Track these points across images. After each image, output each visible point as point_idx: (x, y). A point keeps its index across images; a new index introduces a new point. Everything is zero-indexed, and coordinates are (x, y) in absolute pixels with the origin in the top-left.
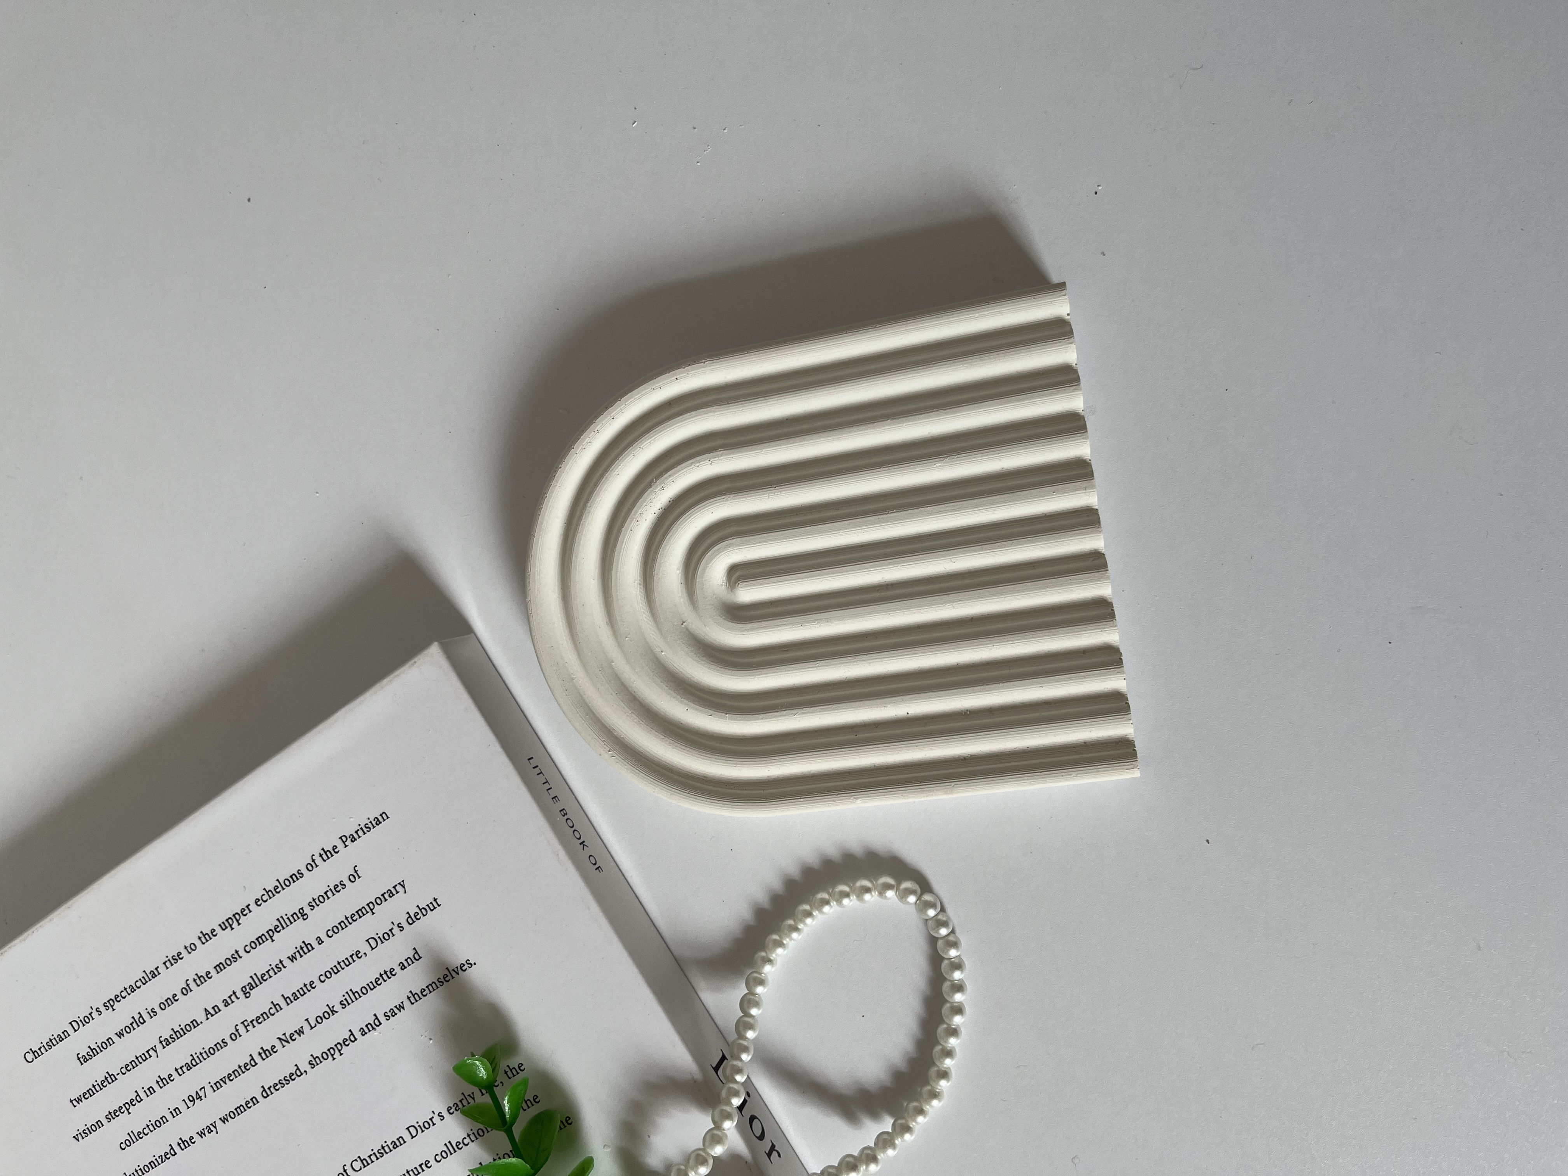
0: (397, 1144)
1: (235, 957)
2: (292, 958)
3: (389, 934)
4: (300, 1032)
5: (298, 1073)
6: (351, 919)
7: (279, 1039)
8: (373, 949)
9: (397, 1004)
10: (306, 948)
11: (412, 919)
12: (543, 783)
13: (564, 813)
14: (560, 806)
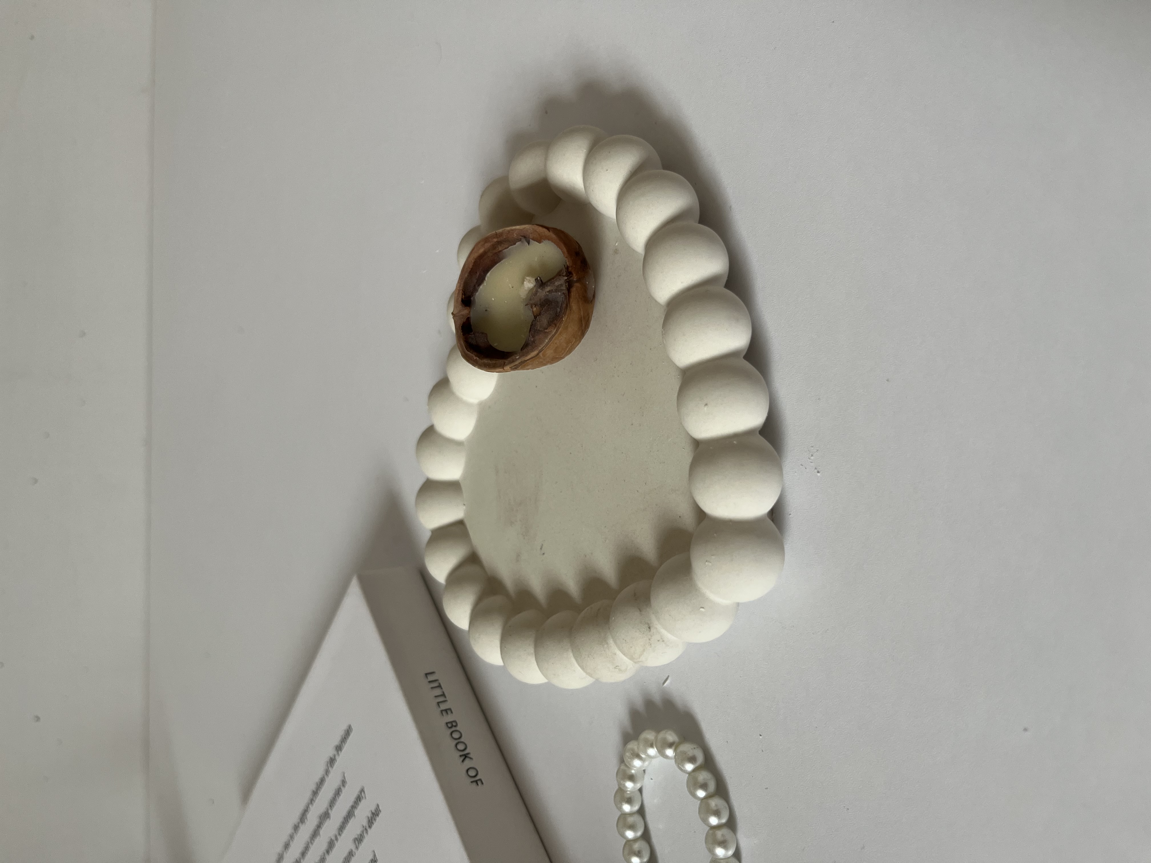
1: (308, 847)
3: (362, 836)
6: (346, 820)
8: (357, 848)
10: (331, 845)
11: (370, 823)
12: (436, 697)
13: (452, 725)
14: (449, 718)
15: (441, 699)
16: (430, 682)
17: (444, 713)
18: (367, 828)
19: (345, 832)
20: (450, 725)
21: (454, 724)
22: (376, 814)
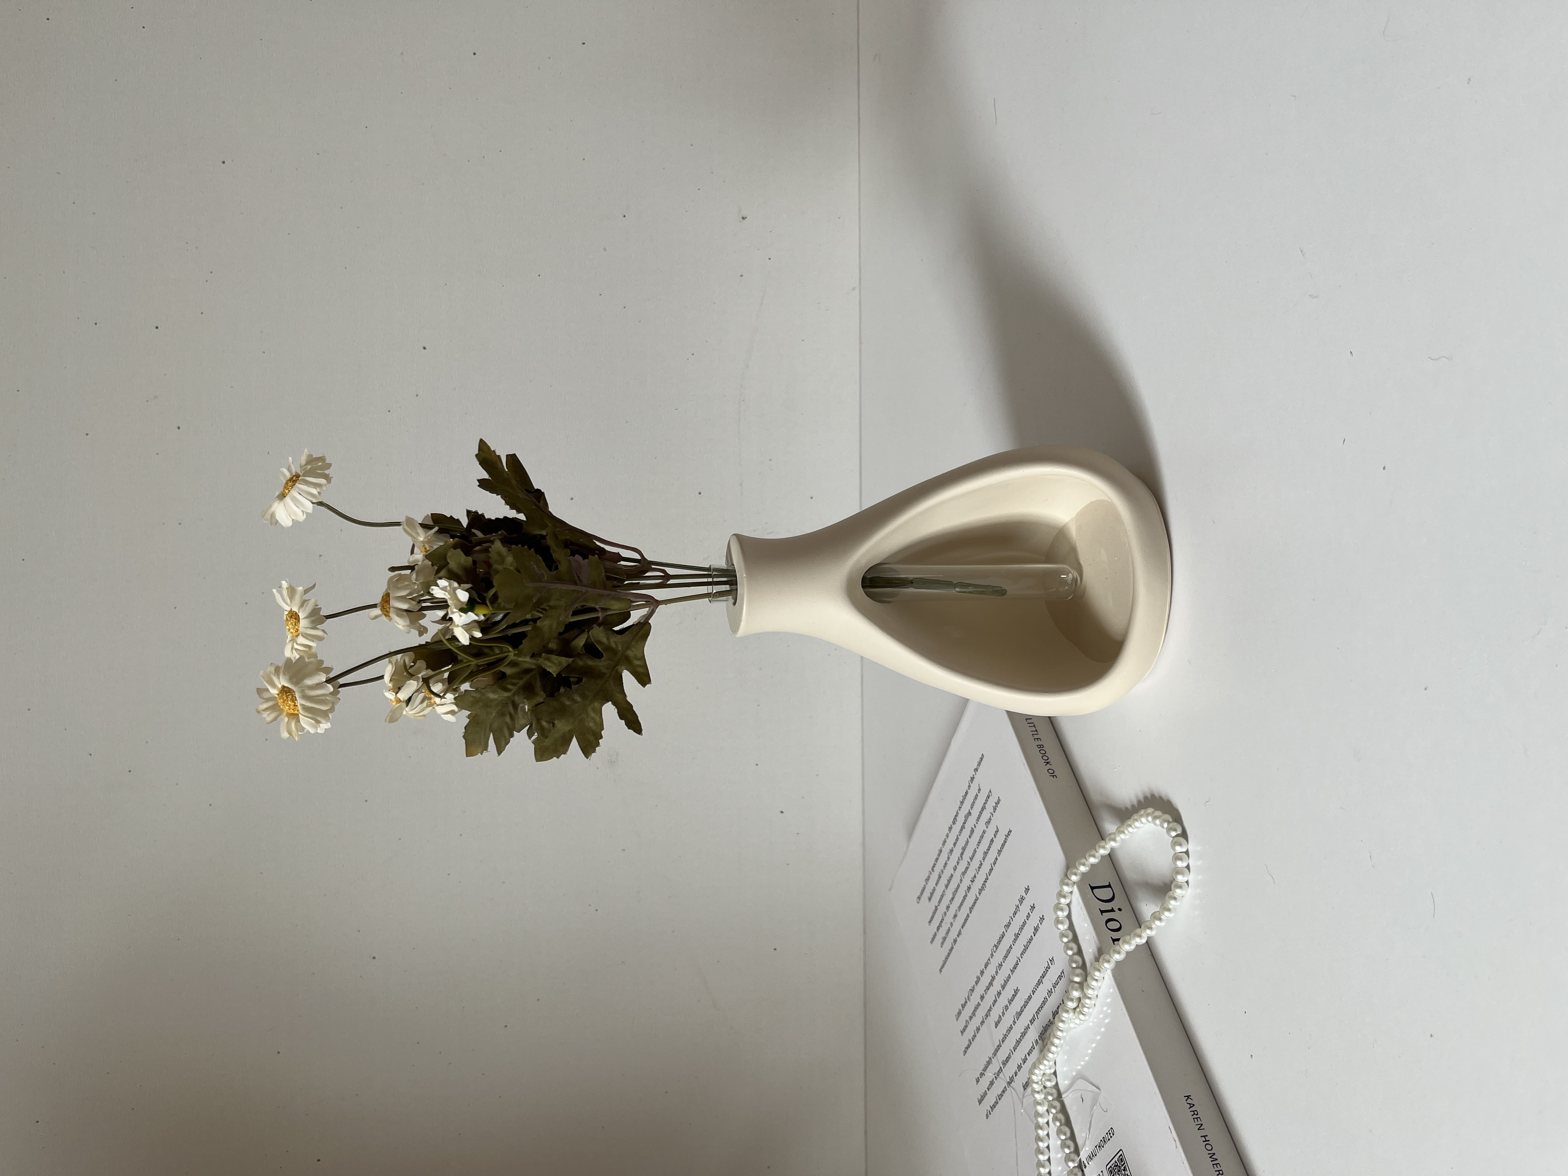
0: (1003, 936)
1: (957, 839)
2: (970, 837)
3: (990, 819)
4: (975, 876)
5: (977, 899)
6: (981, 813)
7: (971, 880)
8: (987, 828)
9: (995, 857)
10: (972, 831)
11: (995, 809)
12: (1032, 731)
13: (1041, 747)
14: (1039, 743)
15: (1036, 733)
16: (1028, 723)
17: (1036, 740)
18: (993, 813)
19: (981, 819)
20: (1039, 746)
21: (1042, 746)
22: (997, 803)
